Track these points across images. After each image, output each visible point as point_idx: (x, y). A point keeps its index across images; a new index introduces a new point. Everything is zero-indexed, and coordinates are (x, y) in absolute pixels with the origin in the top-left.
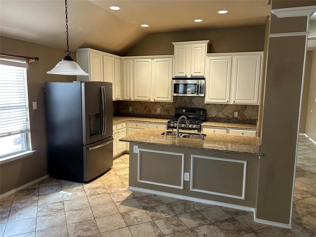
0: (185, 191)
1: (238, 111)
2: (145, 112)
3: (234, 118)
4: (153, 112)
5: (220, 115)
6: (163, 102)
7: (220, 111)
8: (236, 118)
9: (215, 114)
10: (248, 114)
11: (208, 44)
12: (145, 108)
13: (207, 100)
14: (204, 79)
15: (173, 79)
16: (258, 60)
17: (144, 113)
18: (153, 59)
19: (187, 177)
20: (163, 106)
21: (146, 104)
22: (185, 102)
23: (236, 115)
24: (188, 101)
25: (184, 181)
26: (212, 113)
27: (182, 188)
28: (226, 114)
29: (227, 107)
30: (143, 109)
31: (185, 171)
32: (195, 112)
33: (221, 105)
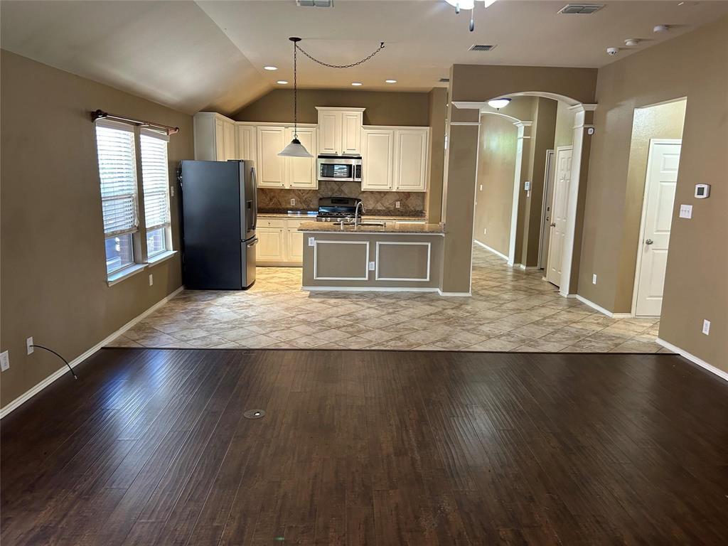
0: (371, 282)
1: (401, 201)
2: (271, 205)
3: (395, 209)
4: (284, 206)
5: (379, 207)
6: (300, 190)
7: (378, 202)
8: (398, 210)
9: (373, 206)
10: (413, 204)
11: (364, 113)
12: (271, 200)
13: (364, 187)
14: (360, 158)
15: (319, 157)
16: (424, 136)
17: (270, 207)
18: (287, 127)
19: (371, 266)
20: (299, 196)
21: (272, 194)
22: (332, 190)
23: (398, 205)
24: (336, 187)
25: (369, 271)
26: (369, 204)
27: (367, 279)
28: (387, 204)
29: (387, 196)
30: (267, 200)
31: (370, 261)
32: (348, 203)
33: (380, 193)
